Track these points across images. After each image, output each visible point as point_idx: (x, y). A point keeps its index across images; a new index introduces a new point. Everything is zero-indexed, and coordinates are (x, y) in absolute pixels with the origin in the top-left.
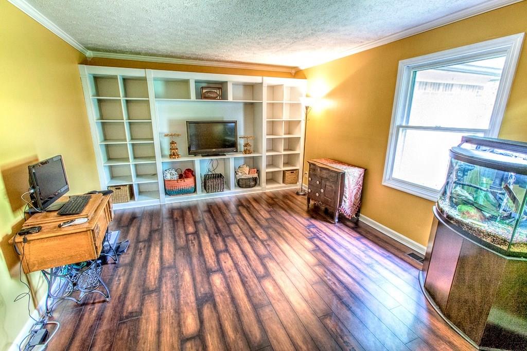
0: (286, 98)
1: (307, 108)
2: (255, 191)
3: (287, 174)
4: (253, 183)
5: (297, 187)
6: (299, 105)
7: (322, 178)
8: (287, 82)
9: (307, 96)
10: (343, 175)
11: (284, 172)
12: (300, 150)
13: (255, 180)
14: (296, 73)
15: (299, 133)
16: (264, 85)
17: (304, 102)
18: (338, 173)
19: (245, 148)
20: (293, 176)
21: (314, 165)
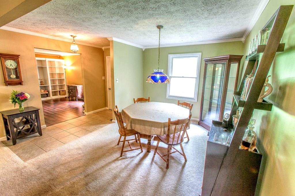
0: (57, 65)
1: (65, 69)
2: (48, 98)
3: (61, 92)
4: (46, 96)
5: (66, 96)
6: (62, 68)
7: (71, 89)
8: (56, 60)
9: (65, 65)
10: (77, 87)
11: (59, 91)
12: (65, 83)
13: (47, 94)
14: (60, 57)
15: (64, 77)
16: (46, 61)
17: (64, 67)
18: (75, 87)
19: (41, 83)
20: (63, 93)
21: (69, 86)
